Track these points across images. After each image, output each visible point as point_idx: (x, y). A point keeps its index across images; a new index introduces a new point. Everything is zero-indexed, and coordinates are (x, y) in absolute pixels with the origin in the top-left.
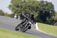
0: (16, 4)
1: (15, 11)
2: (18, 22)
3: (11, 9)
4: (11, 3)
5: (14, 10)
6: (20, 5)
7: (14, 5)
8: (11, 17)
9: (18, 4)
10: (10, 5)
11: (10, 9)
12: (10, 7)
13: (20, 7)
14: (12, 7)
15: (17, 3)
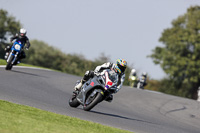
0: (178, 46)
1: (175, 68)
2: (185, 108)
3: (162, 62)
4: (161, 40)
5: (172, 64)
6: (191, 49)
7: (172, 50)
8: (163, 91)
9: (185, 43)
10: (159, 50)
11: (157, 63)
12: (159, 55)
13: (192, 54)
14: (164, 56)
15: (182, 41)
